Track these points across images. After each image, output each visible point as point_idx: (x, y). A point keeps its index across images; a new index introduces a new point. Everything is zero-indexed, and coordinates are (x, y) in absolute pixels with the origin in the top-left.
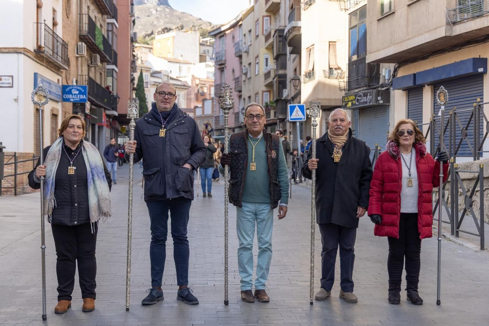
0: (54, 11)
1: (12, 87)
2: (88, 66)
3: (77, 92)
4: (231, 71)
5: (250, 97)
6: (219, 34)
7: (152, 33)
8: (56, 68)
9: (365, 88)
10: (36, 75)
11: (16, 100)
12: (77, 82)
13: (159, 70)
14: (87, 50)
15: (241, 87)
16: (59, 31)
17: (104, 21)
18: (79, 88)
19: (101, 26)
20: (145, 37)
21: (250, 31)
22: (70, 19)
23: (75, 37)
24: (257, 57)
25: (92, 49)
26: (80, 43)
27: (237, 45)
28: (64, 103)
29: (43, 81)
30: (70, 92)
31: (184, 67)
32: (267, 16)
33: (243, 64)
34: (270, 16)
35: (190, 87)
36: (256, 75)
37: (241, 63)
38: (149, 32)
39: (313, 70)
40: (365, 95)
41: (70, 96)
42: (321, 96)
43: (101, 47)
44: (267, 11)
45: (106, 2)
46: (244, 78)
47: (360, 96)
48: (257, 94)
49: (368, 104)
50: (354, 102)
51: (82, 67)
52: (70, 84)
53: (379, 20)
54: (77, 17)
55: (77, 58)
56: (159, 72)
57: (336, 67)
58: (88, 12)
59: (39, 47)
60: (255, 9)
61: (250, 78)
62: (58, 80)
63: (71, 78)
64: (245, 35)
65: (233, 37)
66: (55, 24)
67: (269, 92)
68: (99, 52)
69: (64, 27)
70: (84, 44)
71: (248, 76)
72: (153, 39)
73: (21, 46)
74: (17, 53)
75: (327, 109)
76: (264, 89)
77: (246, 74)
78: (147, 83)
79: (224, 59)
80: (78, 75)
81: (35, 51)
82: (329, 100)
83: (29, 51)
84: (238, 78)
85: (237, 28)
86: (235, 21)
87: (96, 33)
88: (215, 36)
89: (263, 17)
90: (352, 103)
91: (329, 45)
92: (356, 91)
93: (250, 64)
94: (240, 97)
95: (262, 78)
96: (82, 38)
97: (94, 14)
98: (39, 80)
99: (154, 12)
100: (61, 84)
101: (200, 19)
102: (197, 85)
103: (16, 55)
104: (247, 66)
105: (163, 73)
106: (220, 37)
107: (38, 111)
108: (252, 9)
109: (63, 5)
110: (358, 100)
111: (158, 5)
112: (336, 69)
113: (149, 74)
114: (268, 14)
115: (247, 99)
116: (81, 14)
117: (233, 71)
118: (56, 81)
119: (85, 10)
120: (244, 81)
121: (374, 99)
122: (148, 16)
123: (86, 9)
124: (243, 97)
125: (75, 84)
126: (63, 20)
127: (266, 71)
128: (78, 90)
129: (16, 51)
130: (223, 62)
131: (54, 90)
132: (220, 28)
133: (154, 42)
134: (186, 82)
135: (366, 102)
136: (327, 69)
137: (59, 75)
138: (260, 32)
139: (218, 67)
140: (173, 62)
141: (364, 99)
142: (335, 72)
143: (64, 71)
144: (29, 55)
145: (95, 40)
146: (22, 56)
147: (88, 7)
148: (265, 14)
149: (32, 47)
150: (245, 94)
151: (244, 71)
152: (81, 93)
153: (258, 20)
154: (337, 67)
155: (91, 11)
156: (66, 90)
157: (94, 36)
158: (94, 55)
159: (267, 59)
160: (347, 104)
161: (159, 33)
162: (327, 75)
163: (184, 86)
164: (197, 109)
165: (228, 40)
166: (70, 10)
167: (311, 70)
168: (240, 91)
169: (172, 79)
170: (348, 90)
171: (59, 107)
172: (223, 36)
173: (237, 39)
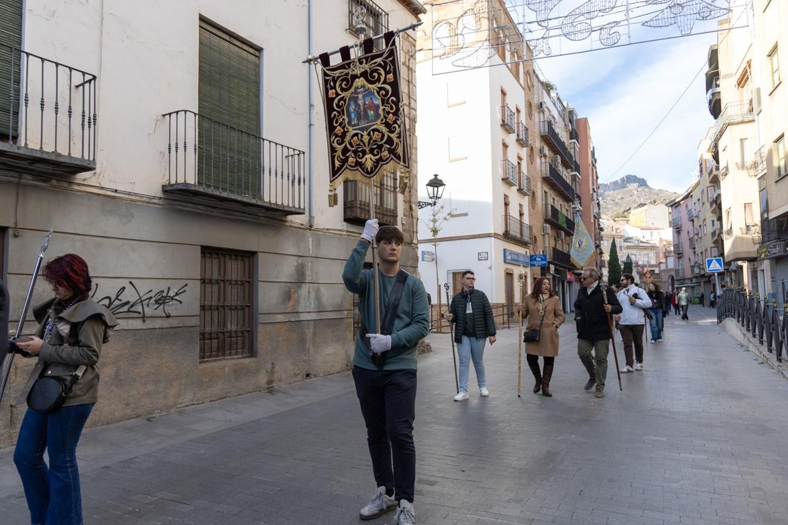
0: (521, 206)
1: (487, 259)
2: (555, 239)
3: (540, 259)
4: (686, 232)
5: (702, 253)
6: (674, 205)
7: (630, 209)
8: (524, 244)
9: (775, 241)
10: (505, 250)
11: (490, 268)
12: (543, 252)
13: (631, 236)
14: (551, 228)
15: (695, 245)
16: (526, 220)
17: (569, 206)
18: (541, 256)
19: (567, 210)
20: (624, 213)
21: (699, 200)
22: (536, 209)
23: (542, 221)
24: (704, 220)
25: (556, 227)
26: (545, 225)
27: (690, 212)
28: (532, 267)
29: (511, 254)
30: (535, 260)
31: (655, 232)
32: (711, 186)
33: (695, 227)
34: (714, 186)
35: (658, 247)
36: (705, 235)
37: (694, 226)
38: (627, 208)
39: (731, 228)
40: (775, 247)
41: (535, 262)
42: (739, 250)
43: (565, 225)
44: (711, 182)
45: (569, 193)
46: (696, 237)
47: (771, 248)
48: (706, 250)
49: (777, 255)
50: (767, 253)
51: (549, 241)
52: (537, 253)
53: (776, 182)
54: (543, 207)
55: (544, 235)
56: (631, 238)
57: (752, 224)
58: (554, 203)
59: (506, 231)
60: (701, 182)
61: (701, 238)
62: (526, 252)
63: (539, 249)
64: (695, 203)
65: (687, 206)
66: (521, 215)
67: (717, 247)
68: (563, 229)
69: (530, 215)
70: (548, 225)
71: (700, 236)
72: (630, 213)
73: (492, 232)
74: (489, 237)
75: (751, 260)
76: (713, 245)
77: (697, 234)
78: (621, 247)
79: (680, 224)
80: (545, 247)
81: (504, 234)
82: (748, 252)
83: (499, 235)
84: (692, 238)
85: (689, 199)
86: (687, 193)
87: (559, 216)
88: (672, 206)
89: (708, 187)
90: (765, 255)
91: (745, 206)
92: (768, 243)
93: (700, 226)
94: (695, 252)
95: (710, 237)
96: (547, 221)
97: (559, 203)
98: (508, 253)
99: (636, 192)
100: (528, 254)
101: (675, 193)
102: (665, 245)
103: (489, 238)
104: (698, 228)
105: (634, 238)
106: (676, 207)
107: (509, 275)
108: (698, 184)
109: (529, 201)
110: (769, 251)
111: (638, 186)
112: (753, 226)
113: (622, 240)
114: (712, 185)
115: (700, 254)
116: (546, 205)
117: (688, 232)
118: (525, 253)
119: (550, 201)
120: (697, 240)
121: (782, 250)
122: (631, 196)
123: (552, 201)
124: (696, 253)
125: (542, 253)
126: (529, 211)
127: (712, 231)
128: (540, 258)
129: (489, 235)
130: (679, 226)
131: (521, 259)
132: (675, 200)
133: (631, 215)
134: (655, 244)
135: (776, 253)
136: (744, 227)
137: (526, 248)
138: (705, 200)
139: (675, 230)
140: (645, 229)
141: (774, 251)
142: (752, 228)
143: (532, 246)
144: (499, 237)
145: (558, 221)
146: (493, 238)
147: (553, 199)
148: (709, 185)
149: (501, 231)
150: (698, 250)
151: (696, 232)
152: (542, 260)
153: (703, 191)
154: (754, 224)
155: (556, 202)
156: (532, 258)
157: (557, 219)
158: (559, 231)
159: (713, 221)
160: (760, 256)
161: (635, 208)
162: (745, 231)
163: (653, 247)
164: (661, 265)
165: (682, 208)
166: (535, 203)
167: (729, 228)
168: (694, 248)
169: (642, 242)
170: (762, 243)
171: (528, 270)
172: (678, 206)
173: (690, 207)
